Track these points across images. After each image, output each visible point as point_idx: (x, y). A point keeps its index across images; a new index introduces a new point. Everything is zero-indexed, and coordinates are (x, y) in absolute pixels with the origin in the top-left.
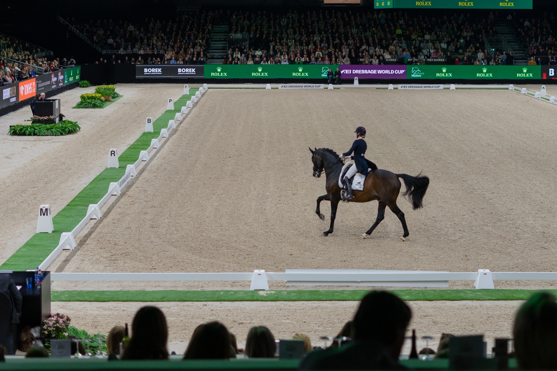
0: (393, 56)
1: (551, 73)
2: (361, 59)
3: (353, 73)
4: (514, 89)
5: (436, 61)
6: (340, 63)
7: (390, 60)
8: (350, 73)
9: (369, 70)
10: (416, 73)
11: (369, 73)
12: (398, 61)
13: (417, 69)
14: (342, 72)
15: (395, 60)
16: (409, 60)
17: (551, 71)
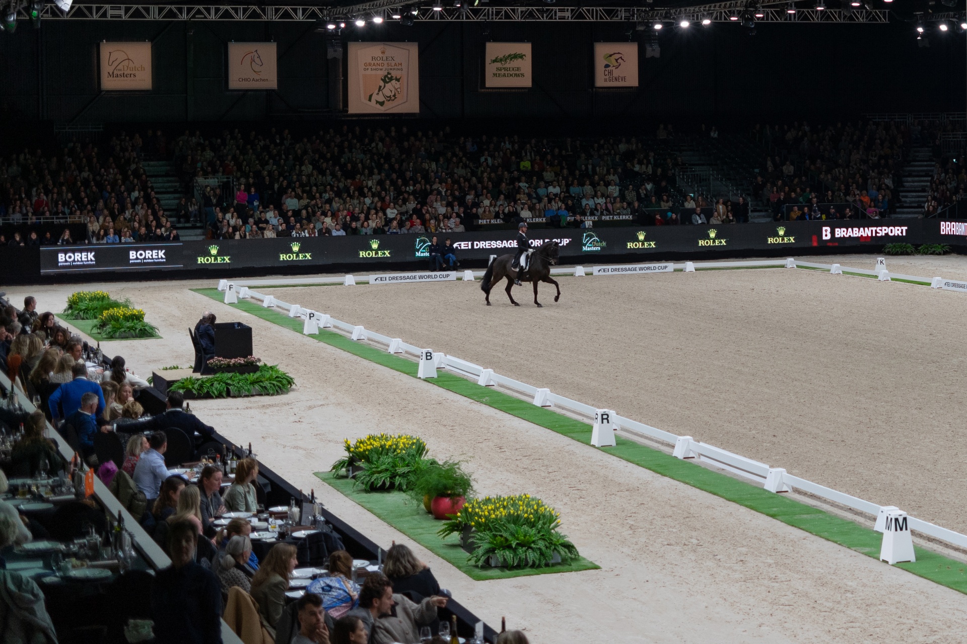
0: (535, 213)
1: (826, 235)
2: (480, 221)
3: (475, 247)
4: (795, 267)
5: (618, 220)
6: (446, 229)
7: (534, 221)
8: (470, 247)
9: (505, 242)
10: (591, 243)
11: (505, 247)
12: (549, 221)
13: (591, 237)
14: (455, 245)
15: (544, 219)
16: (569, 218)
17: (826, 231)
